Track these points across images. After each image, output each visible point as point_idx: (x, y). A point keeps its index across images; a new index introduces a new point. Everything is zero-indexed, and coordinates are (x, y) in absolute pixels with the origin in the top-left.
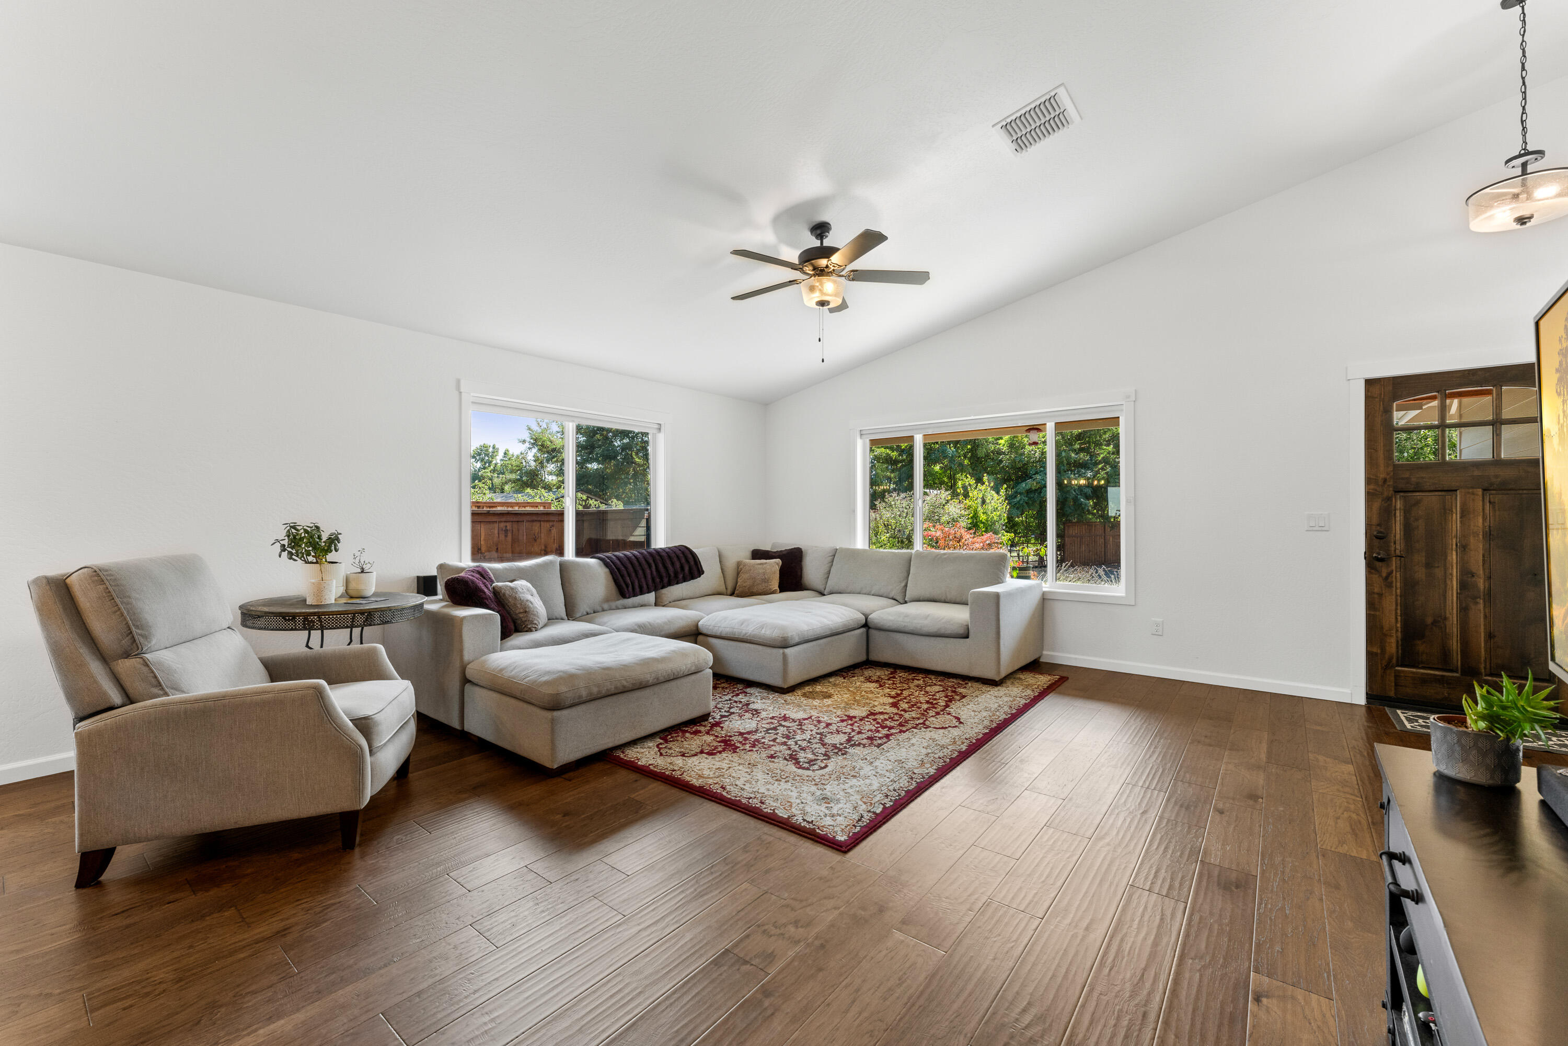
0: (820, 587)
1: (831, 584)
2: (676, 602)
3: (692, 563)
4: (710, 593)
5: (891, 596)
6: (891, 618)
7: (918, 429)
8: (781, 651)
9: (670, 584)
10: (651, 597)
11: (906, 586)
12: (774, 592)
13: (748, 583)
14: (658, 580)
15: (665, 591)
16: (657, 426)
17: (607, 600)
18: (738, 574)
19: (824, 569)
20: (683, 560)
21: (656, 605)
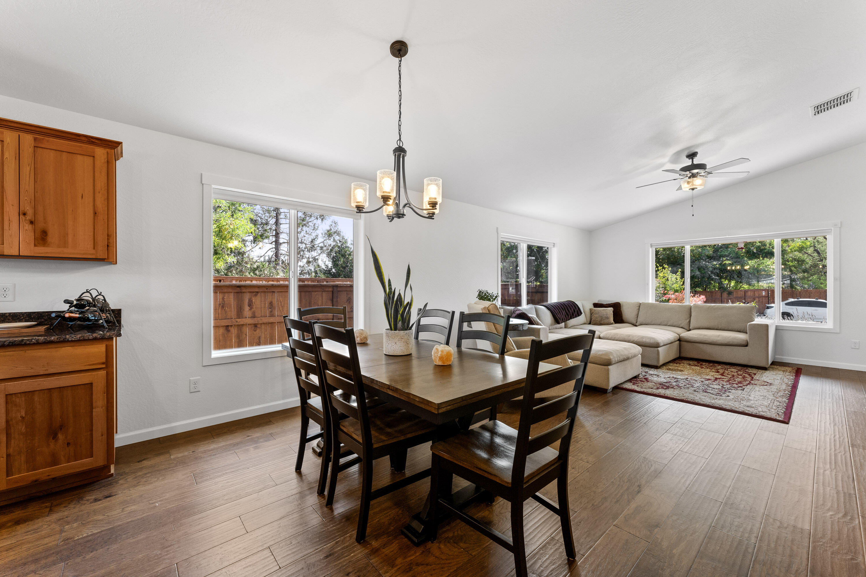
0: (634, 322)
1: (640, 320)
2: (573, 327)
3: (577, 309)
4: (583, 323)
5: (681, 326)
6: (695, 336)
7: (687, 243)
8: (656, 349)
9: (571, 318)
10: (563, 324)
11: (690, 321)
12: (612, 324)
13: (599, 319)
14: (567, 316)
15: (568, 322)
16: (553, 244)
17: (551, 325)
18: (591, 314)
19: (635, 313)
20: (574, 308)
21: (565, 328)
